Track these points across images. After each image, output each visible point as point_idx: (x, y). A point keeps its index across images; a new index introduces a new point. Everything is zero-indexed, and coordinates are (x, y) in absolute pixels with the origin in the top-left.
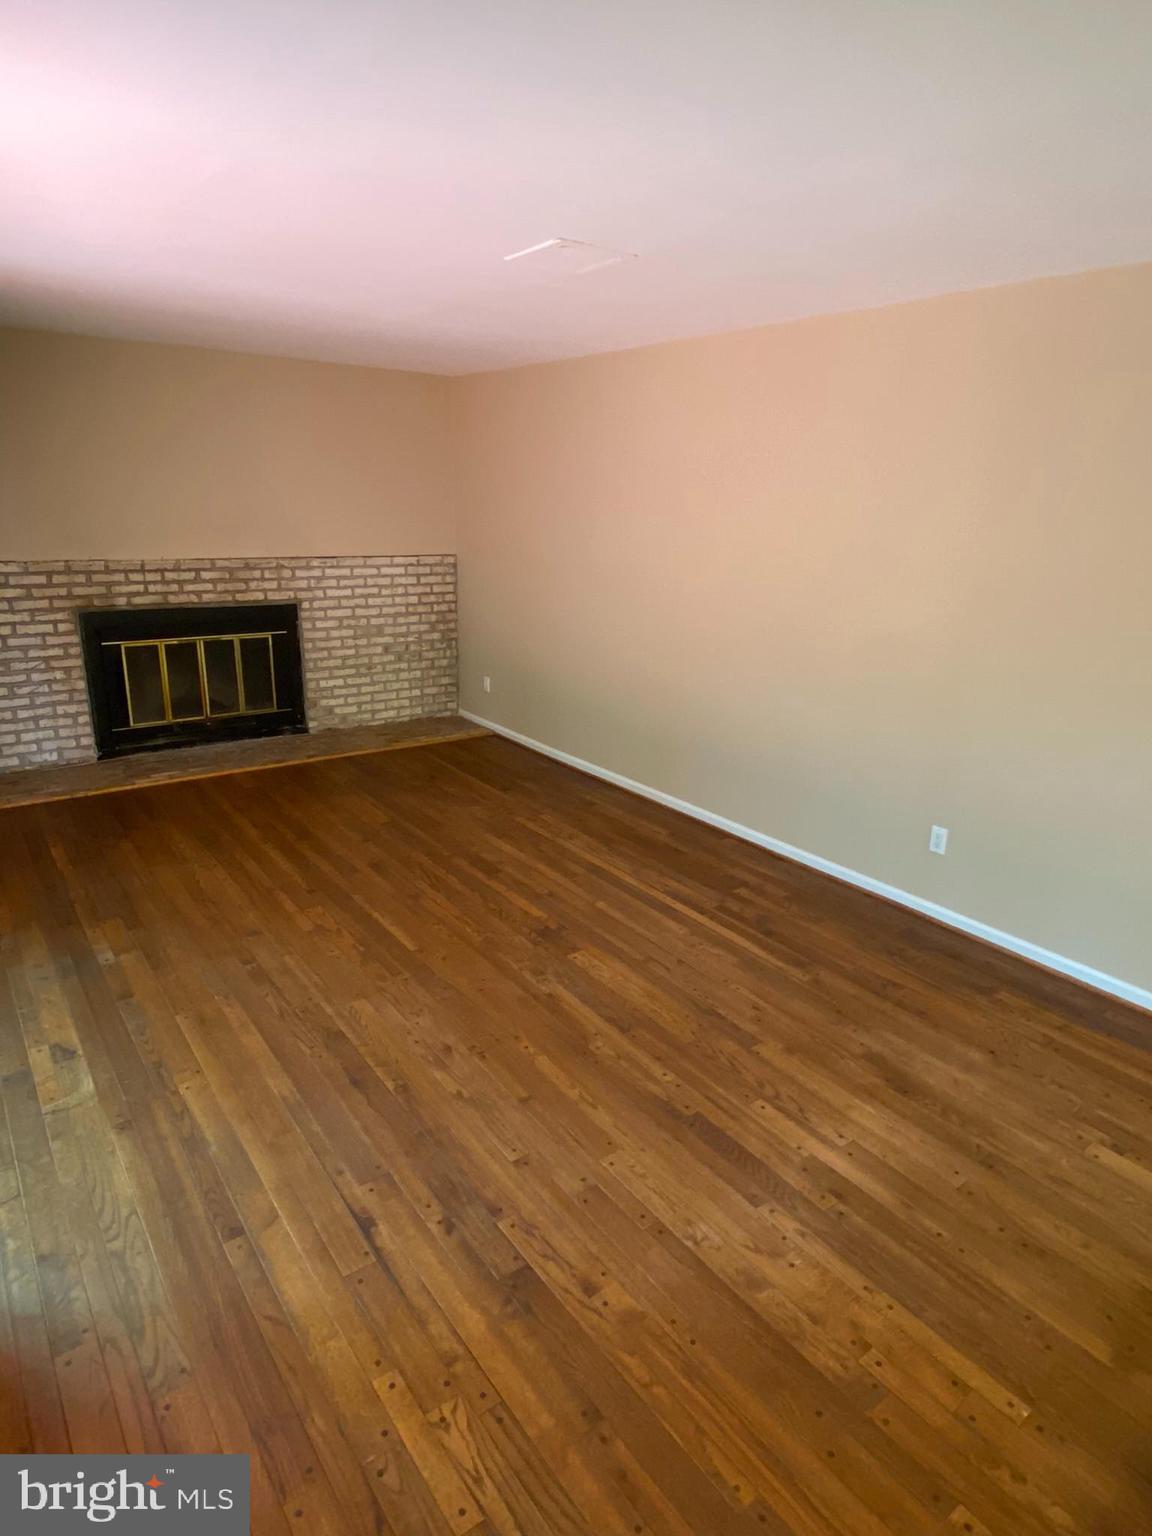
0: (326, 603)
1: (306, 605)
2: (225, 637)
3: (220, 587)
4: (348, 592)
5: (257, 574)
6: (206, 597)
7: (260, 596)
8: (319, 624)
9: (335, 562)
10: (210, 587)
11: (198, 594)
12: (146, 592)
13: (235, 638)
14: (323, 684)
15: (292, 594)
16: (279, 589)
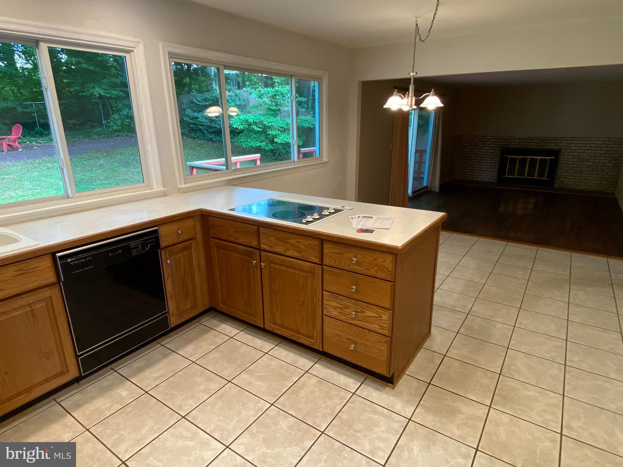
0: (570, 151)
1: (563, 151)
2: (535, 157)
3: (538, 144)
4: (579, 148)
5: (549, 141)
6: (533, 147)
7: (549, 147)
8: (566, 157)
9: (576, 139)
10: (535, 144)
11: (531, 145)
12: (518, 145)
13: (538, 158)
14: (562, 174)
15: (559, 147)
16: (555, 146)
